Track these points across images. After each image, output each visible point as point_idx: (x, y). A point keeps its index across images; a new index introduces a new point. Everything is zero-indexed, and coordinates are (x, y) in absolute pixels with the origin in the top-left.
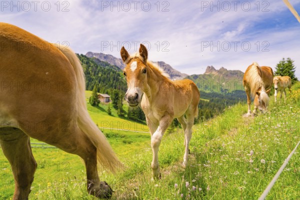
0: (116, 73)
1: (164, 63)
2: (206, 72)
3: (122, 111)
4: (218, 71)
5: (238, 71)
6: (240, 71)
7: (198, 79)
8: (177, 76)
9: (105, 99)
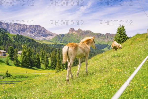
0: (4, 34)
1: (40, 26)
2: (69, 32)
3: (17, 61)
4: (77, 31)
5: (89, 31)
6: (90, 31)
7: (64, 37)
8: (50, 35)
9: (2, 54)
